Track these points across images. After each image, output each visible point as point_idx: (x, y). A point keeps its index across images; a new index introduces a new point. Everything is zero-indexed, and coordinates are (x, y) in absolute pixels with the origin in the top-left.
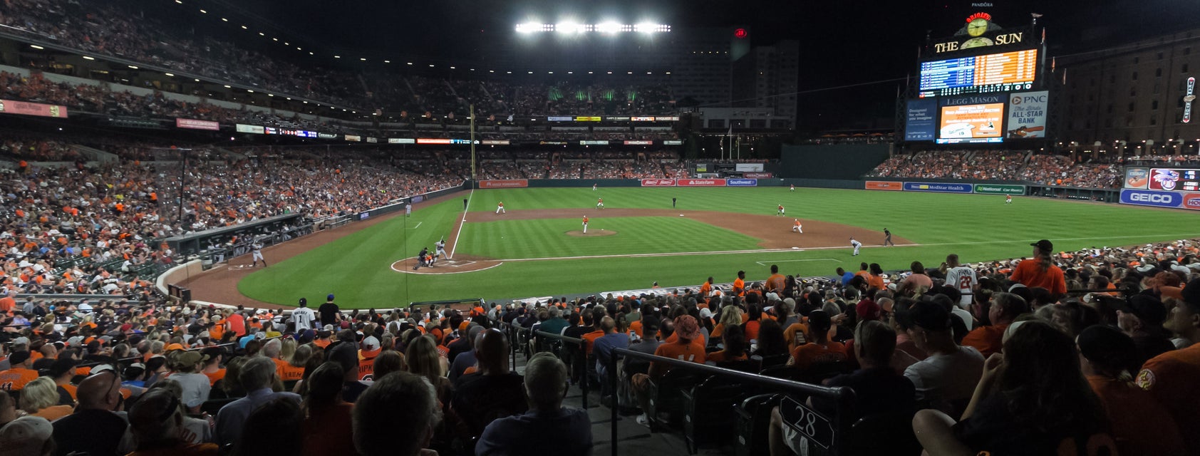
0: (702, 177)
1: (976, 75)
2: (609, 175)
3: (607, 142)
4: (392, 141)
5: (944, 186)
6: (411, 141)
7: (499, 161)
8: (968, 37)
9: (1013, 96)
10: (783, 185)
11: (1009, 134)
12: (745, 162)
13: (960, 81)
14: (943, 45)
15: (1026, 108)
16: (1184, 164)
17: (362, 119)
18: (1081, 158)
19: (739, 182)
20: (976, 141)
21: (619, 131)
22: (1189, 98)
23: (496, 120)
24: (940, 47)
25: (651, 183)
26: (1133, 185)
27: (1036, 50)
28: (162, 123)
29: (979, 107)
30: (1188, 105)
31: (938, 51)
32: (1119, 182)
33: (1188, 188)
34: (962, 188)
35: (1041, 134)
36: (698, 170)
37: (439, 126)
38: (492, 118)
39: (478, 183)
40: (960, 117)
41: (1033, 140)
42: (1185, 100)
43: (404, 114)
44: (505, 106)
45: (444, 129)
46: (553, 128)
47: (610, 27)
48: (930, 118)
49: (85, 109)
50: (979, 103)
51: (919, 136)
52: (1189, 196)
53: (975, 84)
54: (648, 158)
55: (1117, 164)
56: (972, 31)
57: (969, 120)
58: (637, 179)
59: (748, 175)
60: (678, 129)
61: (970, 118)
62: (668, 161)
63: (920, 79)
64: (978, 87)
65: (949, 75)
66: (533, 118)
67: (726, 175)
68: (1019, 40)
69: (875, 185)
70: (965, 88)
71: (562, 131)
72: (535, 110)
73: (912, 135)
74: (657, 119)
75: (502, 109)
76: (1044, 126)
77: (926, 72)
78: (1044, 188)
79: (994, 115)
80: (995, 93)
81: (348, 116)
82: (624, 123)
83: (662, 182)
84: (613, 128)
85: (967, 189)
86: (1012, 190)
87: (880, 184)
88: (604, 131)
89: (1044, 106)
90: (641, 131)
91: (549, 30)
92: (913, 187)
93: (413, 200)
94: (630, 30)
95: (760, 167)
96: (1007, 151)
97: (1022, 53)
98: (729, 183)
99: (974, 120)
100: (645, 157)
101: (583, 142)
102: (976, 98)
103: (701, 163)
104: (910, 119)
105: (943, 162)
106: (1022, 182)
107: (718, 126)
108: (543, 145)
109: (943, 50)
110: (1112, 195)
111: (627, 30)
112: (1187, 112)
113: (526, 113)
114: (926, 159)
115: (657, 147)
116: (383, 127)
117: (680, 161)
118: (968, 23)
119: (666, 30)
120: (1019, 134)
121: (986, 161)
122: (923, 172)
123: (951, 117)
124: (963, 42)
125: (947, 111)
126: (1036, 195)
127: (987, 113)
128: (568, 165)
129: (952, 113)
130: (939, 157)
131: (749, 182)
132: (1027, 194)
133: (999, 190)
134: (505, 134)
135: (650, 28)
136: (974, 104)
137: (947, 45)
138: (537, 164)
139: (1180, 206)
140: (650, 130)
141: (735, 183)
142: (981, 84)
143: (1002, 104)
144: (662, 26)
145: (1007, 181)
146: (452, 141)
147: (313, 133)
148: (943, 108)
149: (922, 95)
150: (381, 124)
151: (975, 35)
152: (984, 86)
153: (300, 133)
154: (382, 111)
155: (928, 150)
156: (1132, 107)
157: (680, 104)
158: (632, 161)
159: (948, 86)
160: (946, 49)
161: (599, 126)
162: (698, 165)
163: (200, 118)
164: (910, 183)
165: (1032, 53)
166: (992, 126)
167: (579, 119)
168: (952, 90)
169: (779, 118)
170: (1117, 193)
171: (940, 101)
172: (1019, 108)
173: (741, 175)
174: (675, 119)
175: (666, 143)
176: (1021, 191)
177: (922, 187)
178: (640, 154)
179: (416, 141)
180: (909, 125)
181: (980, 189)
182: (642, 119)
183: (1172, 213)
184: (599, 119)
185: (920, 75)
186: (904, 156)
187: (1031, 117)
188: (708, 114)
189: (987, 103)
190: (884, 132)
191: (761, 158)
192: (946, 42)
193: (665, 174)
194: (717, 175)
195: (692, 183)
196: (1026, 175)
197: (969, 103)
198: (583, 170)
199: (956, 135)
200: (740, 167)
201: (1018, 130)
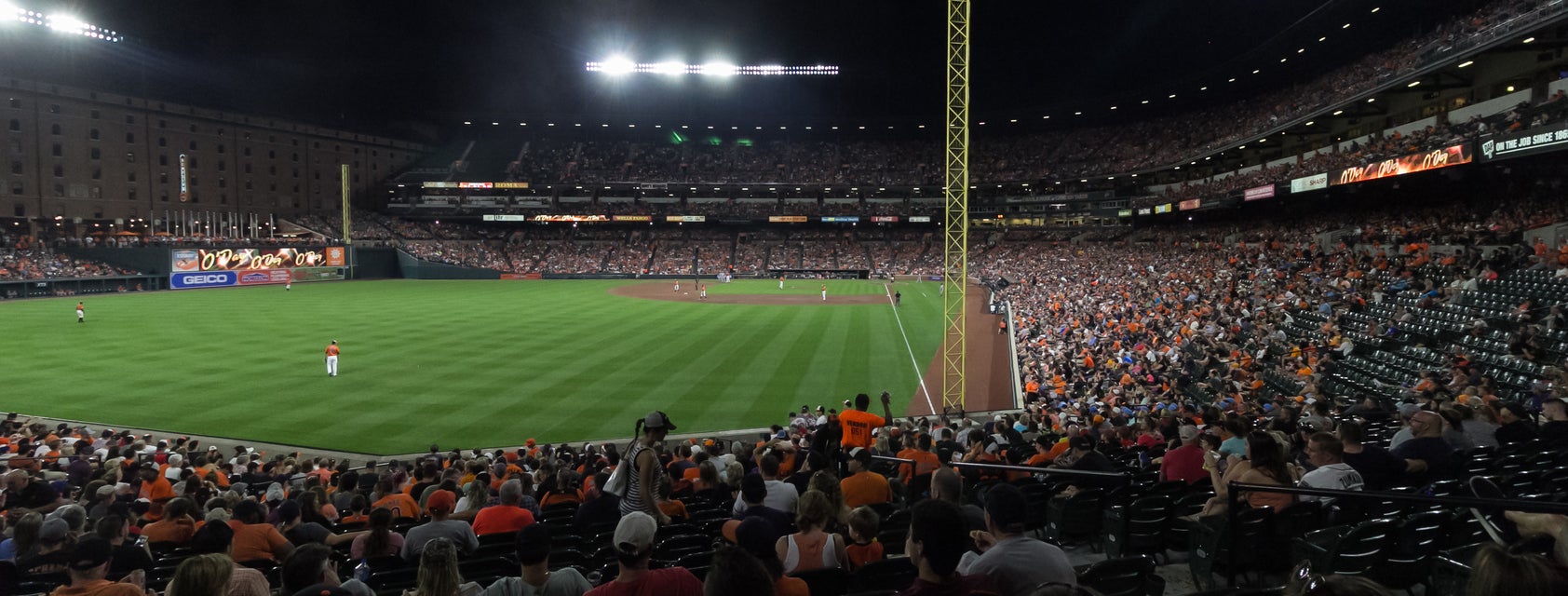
26: (183, 268)
139: (235, 284)
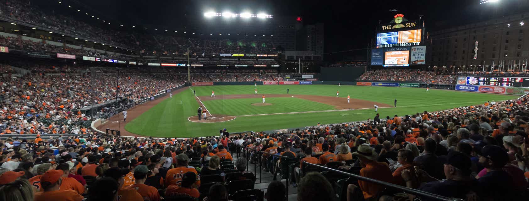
0: (288, 81)
1: (398, 39)
2: (249, 80)
3: (247, 66)
4: (149, 64)
5: (388, 84)
6: (159, 65)
7: (198, 74)
8: (396, 24)
9: (412, 48)
10: (323, 84)
11: (411, 63)
12: (306, 74)
13: (392, 42)
14: (385, 27)
15: (418, 53)
16: (478, 75)
17: (134, 54)
18: (439, 73)
19: (305, 83)
20: (399, 66)
21: (252, 61)
22: (476, 50)
23: (197, 56)
24: (384, 27)
25: (268, 83)
27: (421, 30)
28: (51, 55)
29: (400, 52)
30: (476, 52)
31: (384, 29)
32: (455, 82)
33: (480, 84)
34: (395, 85)
35: (423, 63)
36: (286, 77)
37: (170, 58)
38: (195, 54)
39: (191, 84)
40: (393, 56)
41: (420, 65)
42: (475, 50)
43: (155, 52)
44: (200, 49)
45: (173, 59)
46: (222, 59)
47: (246, 15)
48: (381, 56)
49: (15, 48)
50: (400, 50)
51: (376, 64)
52: (481, 87)
53: (398, 43)
54: (265, 72)
55: (452, 75)
56: (397, 22)
57: (396, 57)
58: (261, 81)
59: (308, 80)
60: (277, 60)
61: (397, 56)
62: (273, 73)
63: (377, 40)
64: (399, 44)
65: (388, 39)
66: (214, 54)
67: (299, 79)
68: (415, 25)
69: (360, 84)
70: (394, 44)
71: (227, 61)
72: (214, 52)
73: (373, 63)
74: (269, 55)
75: (199, 50)
76: (425, 60)
77: (379, 37)
78: (427, 85)
79: (405, 55)
80: (406, 47)
81: (129, 53)
82: (253, 57)
83: (272, 83)
84: (249, 59)
85: (397, 85)
86: (414, 85)
87: (362, 83)
88: (245, 61)
89: (424, 52)
90: (261, 61)
91: (219, 15)
92: (376, 84)
93: (167, 91)
94: (255, 17)
95: (312, 76)
96: (411, 70)
97: (416, 31)
98: (301, 83)
99: (398, 57)
100: (263, 72)
101: (236, 65)
102: (399, 49)
103: (288, 74)
104: (373, 56)
105: (386, 74)
106: (418, 82)
107: (291, 58)
108: (218, 66)
109: (386, 29)
110: (452, 87)
111: (254, 17)
112: (476, 55)
113: (210, 52)
114: (380, 73)
115: (269, 68)
116: (145, 58)
117: (278, 74)
118: (395, 18)
119: (270, 17)
120: (415, 63)
121: (403, 74)
122: (379, 78)
123: (389, 56)
124: (393, 26)
125: (387, 54)
126: (423, 87)
127: (403, 54)
128: (230, 75)
129: (390, 54)
130: (385, 72)
131: (309, 83)
132: (420, 87)
133: (409, 85)
134: (201, 61)
135: (263, 16)
136: (398, 51)
137: (387, 27)
138: (216, 75)
140: (265, 60)
141: (303, 83)
142: (400, 43)
143: (408, 51)
144: (269, 15)
145: (412, 82)
146: (177, 65)
147: (116, 60)
148: (386, 52)
149: (378, 47)
150: (144, 57)
151: (398, 23)
152: (401, 44)
153: (110, 61)
154: (144, 50)
155: (380, 69)
156: (455, 53)
157: (277, 50)
158: (258, 74)
159: (387, 43)
160: (387, 28)
161: (243, 58)
162: (286, 75)
163: (66, 53)
164: (375, 83)
165: (420, 31)
166: (405, 60)
167: (234, 55)
168: (389, 45)
169: (316, 55)
170: (454, 86)
171: (385, 49)
172: (415, 53)
173: (305, 79)
174: (276, 55)
175: (272, 66)
176: (418, 86)
177: (379, 84)
178: (261, 71)
179: (161, 65)
180: (372, 59)
181: (402, 85)
182: (262, 55)
183: (475, 94)
184: (243, 55)
185: (377, 39)
186: (371, 72)
187: (419, 56)
188: (287, 54)
189: (403, 50)
190: (362, 62)
191: (312, 73)
192: (387, 25)
193: (273, 79)
194: (295, 80)
195: (285, 83)
196: (419, 79)
197: (396, 50)
198: (237, 78)
199: (391, 63)
200: (304, 76)
201: (415, 61)
